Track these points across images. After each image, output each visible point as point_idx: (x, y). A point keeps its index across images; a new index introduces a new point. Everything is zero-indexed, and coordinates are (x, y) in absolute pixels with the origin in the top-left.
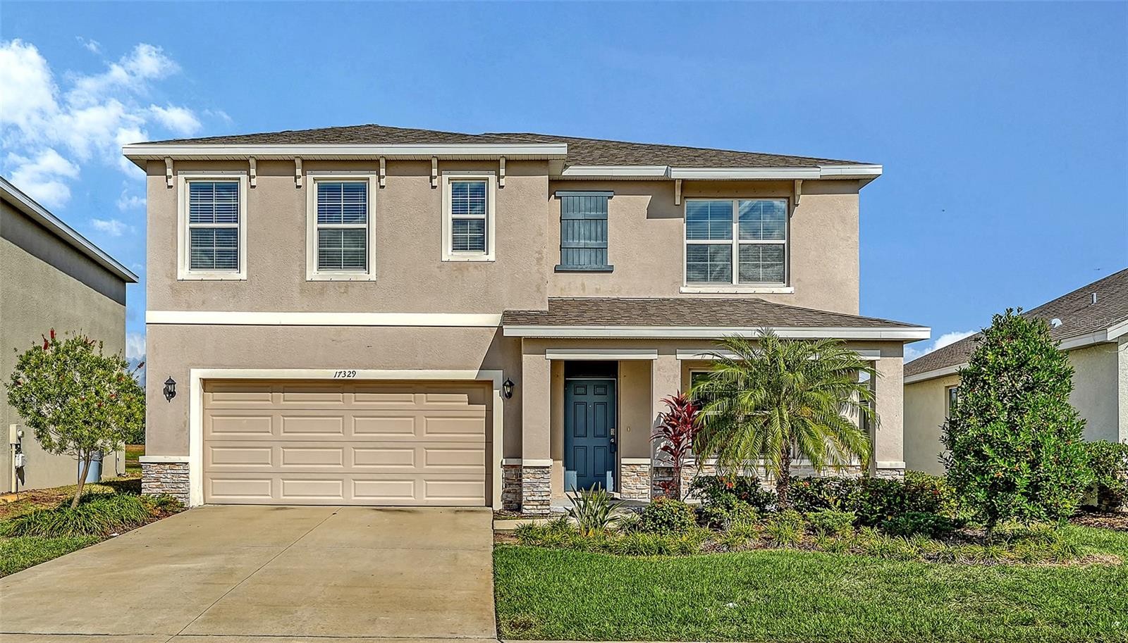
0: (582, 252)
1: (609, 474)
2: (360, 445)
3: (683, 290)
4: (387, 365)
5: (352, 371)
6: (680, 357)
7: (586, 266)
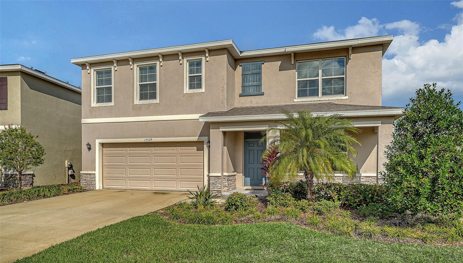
0: (250, 87)
2: (156, 167)
3: (295, 100)
4: (164, 136)
5: (150, 138)
7: (252, 93)
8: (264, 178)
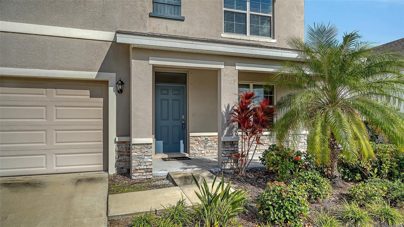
0: (166, 6)
1: (182, 141)
3: (222, 35)
6: (238, 68)
7: (169, 15)
8: (182, 140)
